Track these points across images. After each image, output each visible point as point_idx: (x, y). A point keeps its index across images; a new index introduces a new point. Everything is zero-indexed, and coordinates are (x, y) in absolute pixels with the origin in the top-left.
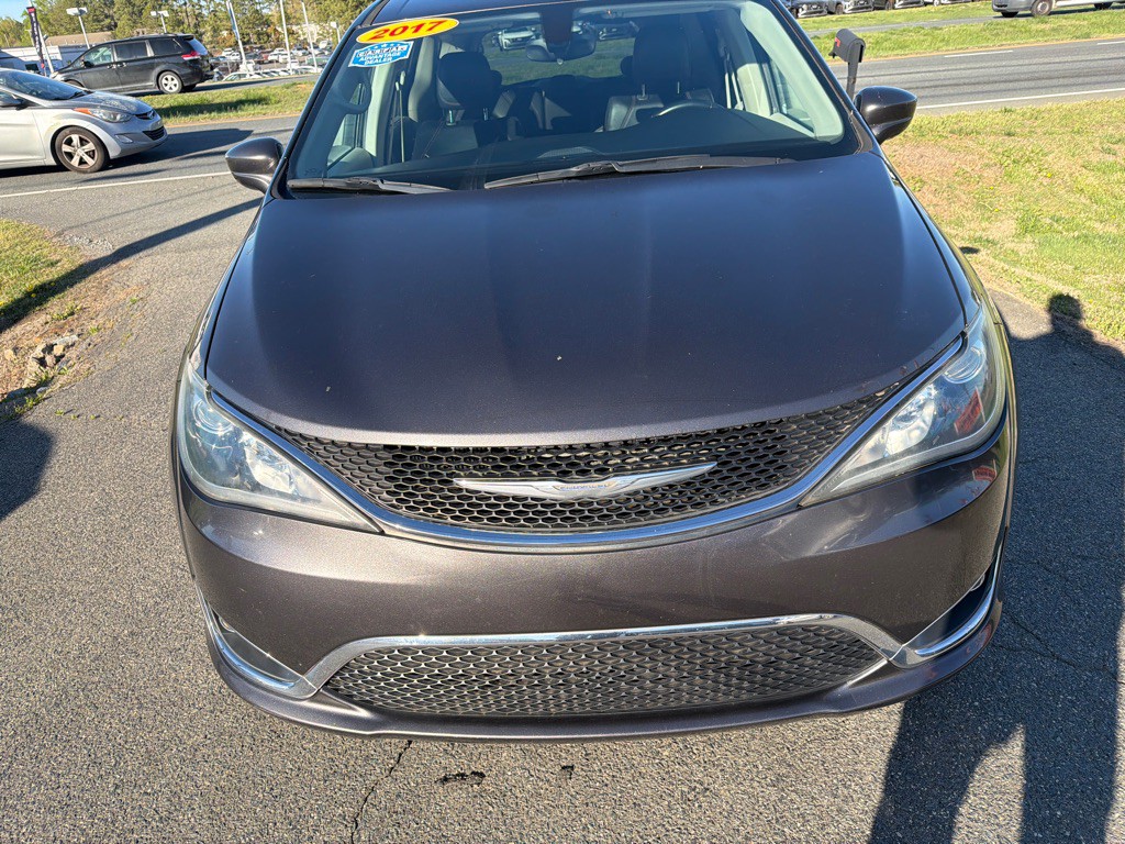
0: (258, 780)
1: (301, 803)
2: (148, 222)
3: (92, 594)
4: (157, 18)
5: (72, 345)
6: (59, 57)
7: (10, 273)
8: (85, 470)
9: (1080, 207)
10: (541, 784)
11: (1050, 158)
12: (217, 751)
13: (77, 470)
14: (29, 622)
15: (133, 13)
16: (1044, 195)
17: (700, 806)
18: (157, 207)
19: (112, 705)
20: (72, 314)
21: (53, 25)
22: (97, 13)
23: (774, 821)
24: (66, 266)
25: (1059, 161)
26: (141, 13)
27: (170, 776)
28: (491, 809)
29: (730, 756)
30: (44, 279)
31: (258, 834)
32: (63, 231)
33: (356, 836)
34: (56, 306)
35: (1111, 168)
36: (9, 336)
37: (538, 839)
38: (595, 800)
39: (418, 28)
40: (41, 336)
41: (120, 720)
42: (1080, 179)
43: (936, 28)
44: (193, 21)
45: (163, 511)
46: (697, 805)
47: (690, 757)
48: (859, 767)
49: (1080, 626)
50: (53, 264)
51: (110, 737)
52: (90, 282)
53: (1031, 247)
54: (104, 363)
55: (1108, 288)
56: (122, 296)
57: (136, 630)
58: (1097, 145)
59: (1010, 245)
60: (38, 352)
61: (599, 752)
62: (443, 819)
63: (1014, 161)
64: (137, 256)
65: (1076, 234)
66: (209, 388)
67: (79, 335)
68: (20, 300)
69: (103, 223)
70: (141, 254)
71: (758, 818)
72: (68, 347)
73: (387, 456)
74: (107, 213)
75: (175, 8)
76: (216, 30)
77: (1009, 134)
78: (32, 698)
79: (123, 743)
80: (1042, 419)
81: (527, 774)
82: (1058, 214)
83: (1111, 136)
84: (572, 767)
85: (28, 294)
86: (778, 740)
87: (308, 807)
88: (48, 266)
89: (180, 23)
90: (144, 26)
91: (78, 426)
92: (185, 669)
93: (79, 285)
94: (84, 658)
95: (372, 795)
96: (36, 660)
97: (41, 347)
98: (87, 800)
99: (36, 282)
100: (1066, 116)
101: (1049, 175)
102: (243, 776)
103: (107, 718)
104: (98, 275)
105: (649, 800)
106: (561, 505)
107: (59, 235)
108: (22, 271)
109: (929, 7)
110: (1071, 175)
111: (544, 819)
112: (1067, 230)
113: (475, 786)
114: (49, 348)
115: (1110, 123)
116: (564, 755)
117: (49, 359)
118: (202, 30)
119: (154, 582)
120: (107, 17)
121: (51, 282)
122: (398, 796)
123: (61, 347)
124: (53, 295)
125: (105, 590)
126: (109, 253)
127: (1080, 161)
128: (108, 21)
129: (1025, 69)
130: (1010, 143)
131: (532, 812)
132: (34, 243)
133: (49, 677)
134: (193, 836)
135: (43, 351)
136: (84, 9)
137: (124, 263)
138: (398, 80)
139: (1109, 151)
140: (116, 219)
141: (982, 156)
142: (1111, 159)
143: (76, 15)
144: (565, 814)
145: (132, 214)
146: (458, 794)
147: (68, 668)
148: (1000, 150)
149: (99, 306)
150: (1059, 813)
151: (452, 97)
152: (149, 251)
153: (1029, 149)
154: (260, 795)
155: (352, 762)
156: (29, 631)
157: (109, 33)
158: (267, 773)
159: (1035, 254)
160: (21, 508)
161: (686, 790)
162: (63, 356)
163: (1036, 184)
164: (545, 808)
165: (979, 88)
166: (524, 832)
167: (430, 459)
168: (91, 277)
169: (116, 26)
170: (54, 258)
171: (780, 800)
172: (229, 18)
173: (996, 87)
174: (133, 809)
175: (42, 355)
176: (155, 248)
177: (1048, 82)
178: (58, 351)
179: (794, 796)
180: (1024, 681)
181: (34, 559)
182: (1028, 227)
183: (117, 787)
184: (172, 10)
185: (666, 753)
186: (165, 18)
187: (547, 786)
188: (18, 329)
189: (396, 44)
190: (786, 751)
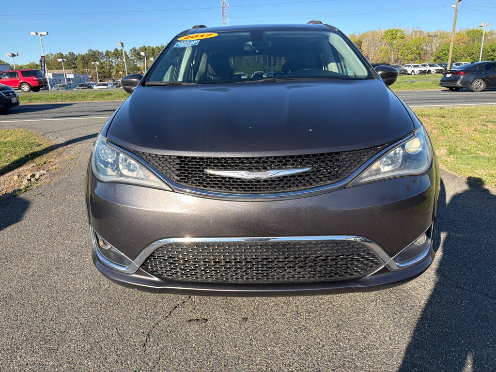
0: (106, 319)
1: (125, 328)
2: (82, 132)
3: (41, 254)
4: (94, 65)
5: (43, 175)
6: (52, 78)
7: (21, 148)
8: (44, 213)
9: (473, 146)
10: (232, 324)
11: (460, 127)
12: (89, 309)
13: (40, 213)
14: (12, 263)
15: (84, 63)
16: (458, 141)
17: (303, 334)
18: (86, 127)
19: (44, 292)
20: (45, 163)
21: (51, 66)
22: (70, 62)
23: (335, 340)
24: (45, 146)
25: (464, 128)
26: (87, 63)
27: (67, 317)
28: (209, 332)
29: (317, 317)
30: (35, 150)
31: (104, 338)
32: (45, 134)
33: (148, 340)
34: (38, 160)
35: (486, 132)
36: (17, 171)
37: (230, 343)
38: (256, 330)
39: (202, 36)
40: (30, 171)
41: (48, 298)
42: (473, 135)
43: (412, 82)
44: (108, 67)
45: (76, 228)
46: (301, 334)
47: (300, 317)
48: (374, 323)
49: (472, 278)
50: (39, 145)
51: (43, 303)
52: (55, 152)
53: (453, 159)
54: (56, 179)
55: (486, 175)
56: (67, 157)
57: (59, 267)
58: (479, 122)
59: (444, 158)
60: (28, 177)
61: (259, 314)
62: (188, 335)
63: (445, 127)
64: (76, 143)
65: (472, 155)
66: (107, 140)
67: (47, 171)
68: (23, 158)
69: (62, 132)
70: (77, 143)
71: (328, 339)
72: (41, 175)
73: (178, 161)
74: (65, 128)
75: (102, 62)
76: (117, 71)
77: (443, 117)
78: (9, 289)
79: (47, 305)
80: (456, 208)
81: (226, 320)
82: (464, 148)
83: (485, 119)
84: (247, 318)
85: (27, 156)
86: (339, 312)
87: (128, 329)
88: (37, 146)
89: (103, 68)
90: (88, 68)
91: (43, 198)
92: (78, 280)
93: (49, 153)
94: (34, 276)
95: (157, 326)
96: (13, 276)
97: (29, 175)
98: (29, 325)
99: (31, 151)
100: (466, 112)
101: (460, 133)
102: (100, 318)
103: (42, 297)
104: (58, 150)
105: (280, 331)
106: (248, 182)
107: (44, 135)
108: (26, 147)
109: (410, 76)
110: (469, 134)
111: (233, 336)
112: (468, 154)
113: (203, 323)
114: (33, 176)
115: (484, 115)
116: (243, 314)
117: (32, 180)
118: (112, 71)
119: (69, 251)
120: (73, 64)
121: (37, 152)
122: (168, 326)
123: (39, 175)
124: (38, 156)
125: (47, 253)
126: (64, 142)
127: (473, 128)
128: (73, 66)
129: (449, 96)
130: (443, 120)
131: (228, 334)
132: (32, 137)
133: (18, 282)
134: (75, 338)
135: (31, 176)
136: (65, 59)
137: (70, 146)
138: (192, 63)
139: (484, 125)
140: (68, 131)
141: (431, 125)
142: (485, 128)
143: (61, 62)
144: (243, 334)
145: (75, 129)
146: (196, 327)
147: (27, 279)
148: (439, 122)
149: (57, 161)
150: (462, 342)
151: (213, 71)
152: (81, 142)
153: (451, 123)
154: (107, 325)
155: (149, 314)
156: (11, 266)
157: (74, 70)
158: (110, 317)
159: (455, 162)
160: (14, 225)
161: (297, 328)
162: (39, 179)
163: (454, 136)
164: (234, 332)
165: (430, 101)
166: (224, 341)
167: (196, 162)
168: (55, 151)
169: (77, 67)
170: (40, 143)
171: (338, 333)
172: (123, 67)
173: (437, 101)
174: (49, 328)
175: (30, 178)
176: (84, 141)
177: (458, 100)
178: (37, 176)
179: (345, 332)
180: (448, 296)
181: (17, 242)
182: (451, 152)
183: (43, 320)
184: (100, 62)
185: (289, 315)
186: (97, 65)
187: (235, 324)
188: (21, 169)
189: (193, 41)
190: (342, 316)
